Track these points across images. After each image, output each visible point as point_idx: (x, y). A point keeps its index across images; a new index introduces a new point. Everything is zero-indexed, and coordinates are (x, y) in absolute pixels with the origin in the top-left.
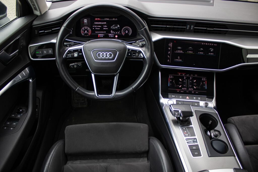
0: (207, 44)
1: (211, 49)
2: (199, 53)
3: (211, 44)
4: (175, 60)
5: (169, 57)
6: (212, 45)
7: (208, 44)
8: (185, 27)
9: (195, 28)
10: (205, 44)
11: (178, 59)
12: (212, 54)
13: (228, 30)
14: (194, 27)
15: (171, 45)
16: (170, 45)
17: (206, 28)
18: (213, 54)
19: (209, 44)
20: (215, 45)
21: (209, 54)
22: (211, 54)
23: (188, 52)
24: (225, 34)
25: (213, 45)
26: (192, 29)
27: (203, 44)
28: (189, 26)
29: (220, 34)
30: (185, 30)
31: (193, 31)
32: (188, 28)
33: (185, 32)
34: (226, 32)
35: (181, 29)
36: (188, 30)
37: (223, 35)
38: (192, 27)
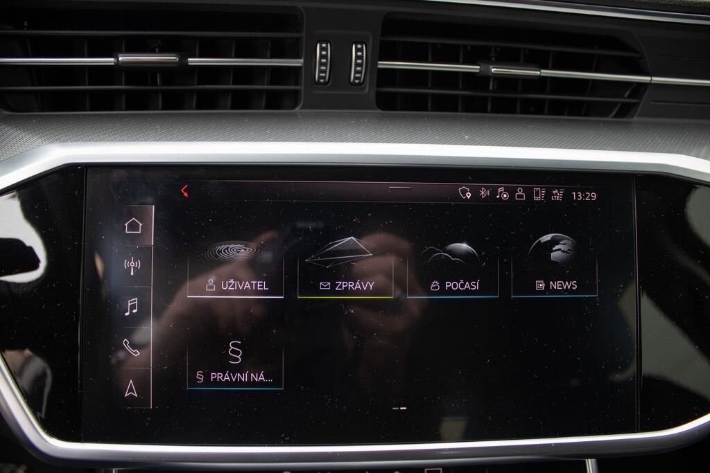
0: (512, 192)
1: (547, 238)
2: (443, 291)
3: (549, 194)
4: (194, 382)
5: (135, 353)
6: (558, 195)
7: (520, 191)
8: (298, 63)
9: (383, 64)
10: (484, 193)
11: (235, 369)
12: (567, 285)
13: (646, 79)
14: (371, 63)
15: (146, 228)
17: (474, 68)
18: (572, 285)
19: (529, 193)
21: (541, 285)
22: (556, 285)
23: (325, 285)
24: (625, 111)
26: (360, 72)
27: (469, 195)
28: (325, 49)
29: (586, 115)
30: (298, 88)
31: (367, 90)
32: (320, 67)
33: (297, 109)
34: (629, 97)
35: (267, 85)
36: (329, 85)
37: (609, 119)
38: (356, 54)
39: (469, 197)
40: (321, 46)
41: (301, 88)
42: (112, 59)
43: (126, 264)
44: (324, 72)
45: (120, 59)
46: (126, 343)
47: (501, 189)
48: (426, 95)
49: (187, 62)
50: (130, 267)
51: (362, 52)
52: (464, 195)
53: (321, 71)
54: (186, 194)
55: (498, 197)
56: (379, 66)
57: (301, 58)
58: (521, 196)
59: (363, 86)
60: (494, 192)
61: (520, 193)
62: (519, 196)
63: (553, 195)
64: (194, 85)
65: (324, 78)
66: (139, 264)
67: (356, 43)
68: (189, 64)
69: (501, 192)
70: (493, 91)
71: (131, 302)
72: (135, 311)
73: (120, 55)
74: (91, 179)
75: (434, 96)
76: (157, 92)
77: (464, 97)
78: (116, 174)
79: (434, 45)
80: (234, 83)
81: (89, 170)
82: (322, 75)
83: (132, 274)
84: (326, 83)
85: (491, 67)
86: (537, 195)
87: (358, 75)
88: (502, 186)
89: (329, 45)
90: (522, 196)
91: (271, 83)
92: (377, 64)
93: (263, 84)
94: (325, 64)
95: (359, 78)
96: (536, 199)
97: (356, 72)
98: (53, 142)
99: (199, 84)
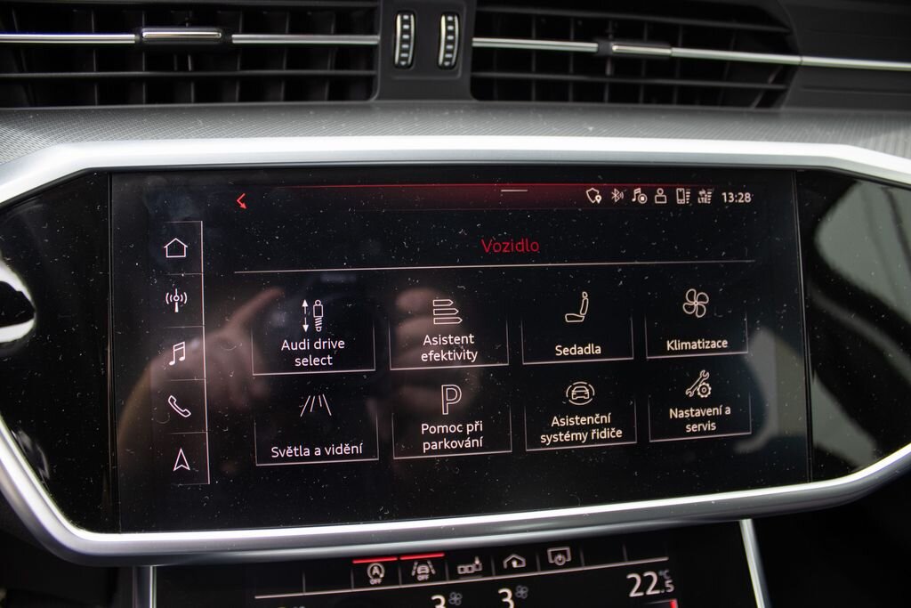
0: (650, 194)
3: (694, 196)
5: (185, 413)
6: (705, 197)
7: (660, 193)
8: (372, 40)
9: (479, 42)
10: (617, 195)
13: (795, 59)
14: (465, 40)
15: (193, 251)
16: (176, 249)
17: (591, 47)
19: (671, 195)
20: (729, 197)
24: (769, 101)
25: (716, 198)
26: (451, 52)
27: (598, 199)
28: (408, 22)
29: (724, 104)
30: (372, 72)
31: (459, 75)
32: (401, 44)
33: (372, 100)
34: (775, 82)
35: (331, 69)
36: (412, 68)
37: (752, 109)
38: (446, 28)
39: (599, 201)
40: (402, 18)
41: (377, 72)
42: (133, 36)
43: (168, 298)
44: (407, 51)
45: (144, 34)
46: (172, 400)
47: (637, 191)
48: (529, 81)
49: (232, 39)
50: (174, 302)
51: (454, 26)
52: (593, 199)
53: (402, 51)
54: (243, 206)
55: (634, 200)
56: (475, 45)
57: (376, 34)
58: (660, 199)
59: (456, 68)
60: (629, 195)
61: (660, 195)
62: (659, 199)
63: (700, 197)
64: (236, 70)
65: (406, 59)
66: (185, 298)
67: (447, 15)
68: (234, 42)
69: (637, 195)
70: (611, 77)
71: (176, 348)
72: (182, 359)
73: (144, 29)
74: (118, 188)
75: (539, 82)
76: (188, 80)
77: (576, 83)
78: (150, 181)
79: (539, 17)
80: (289, 67)
81: (114, 178)
82: (404, 55)
83: (177, 310)
84: (408, 67)
85: (612, 44)
86: (681, 197)
87: (448, 56)
88: (637, 187)
89: (412, 17)
90: (662, 199)
91: (337, 67)
92: (472, 42)
93: (325, 68)
94: (407, 42)
95: (450, 60)
96: (680, 201)
97: (447, 51)
98: (62, 142)
99: (243, 68)
